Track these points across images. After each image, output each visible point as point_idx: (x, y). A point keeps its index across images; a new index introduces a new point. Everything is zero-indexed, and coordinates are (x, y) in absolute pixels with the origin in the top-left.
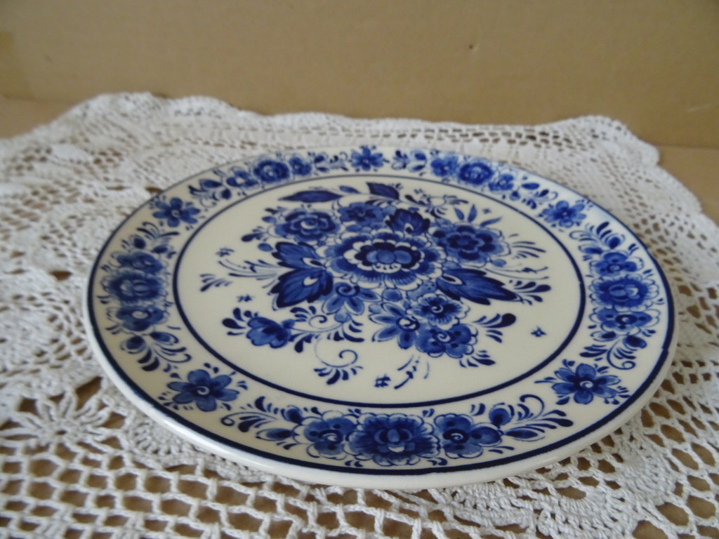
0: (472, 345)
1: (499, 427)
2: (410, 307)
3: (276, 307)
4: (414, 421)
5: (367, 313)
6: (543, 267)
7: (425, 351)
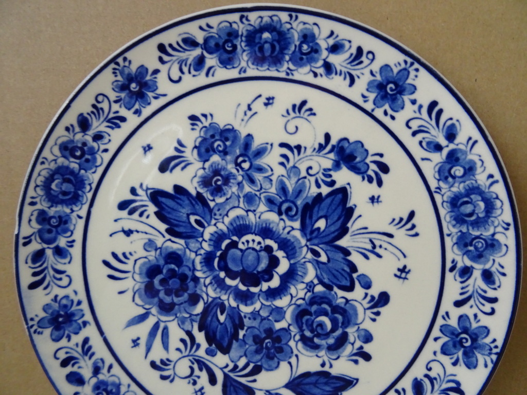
0: (200, 137)
1: (202, 53)
2: (239, 184)
3: (348, 187)
4: (253, 64)
5: (274, 178)
6: (113, 236)
7: (236, 131)
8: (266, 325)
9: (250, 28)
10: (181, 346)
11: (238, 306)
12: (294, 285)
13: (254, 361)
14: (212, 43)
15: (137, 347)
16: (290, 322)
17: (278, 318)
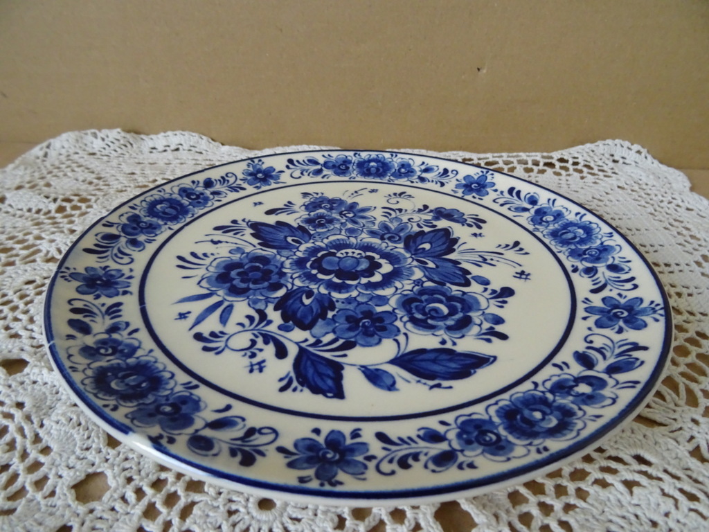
0: (310, 201)
1: (321, 168)
2: (342, 223)
3: (449, 228)
4: (361, 176)
5: (377, 222)
6: (199, 243)
7: (343, 200)
8: (364, 308)
9: (360, 160)
10: (247, 322)
11: (329, 293)
12: (399, 281)
13: (345, 337)
14: (330, 165)
15: (183, 320)
16: (395, 307)
17: (379, 303)
